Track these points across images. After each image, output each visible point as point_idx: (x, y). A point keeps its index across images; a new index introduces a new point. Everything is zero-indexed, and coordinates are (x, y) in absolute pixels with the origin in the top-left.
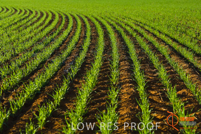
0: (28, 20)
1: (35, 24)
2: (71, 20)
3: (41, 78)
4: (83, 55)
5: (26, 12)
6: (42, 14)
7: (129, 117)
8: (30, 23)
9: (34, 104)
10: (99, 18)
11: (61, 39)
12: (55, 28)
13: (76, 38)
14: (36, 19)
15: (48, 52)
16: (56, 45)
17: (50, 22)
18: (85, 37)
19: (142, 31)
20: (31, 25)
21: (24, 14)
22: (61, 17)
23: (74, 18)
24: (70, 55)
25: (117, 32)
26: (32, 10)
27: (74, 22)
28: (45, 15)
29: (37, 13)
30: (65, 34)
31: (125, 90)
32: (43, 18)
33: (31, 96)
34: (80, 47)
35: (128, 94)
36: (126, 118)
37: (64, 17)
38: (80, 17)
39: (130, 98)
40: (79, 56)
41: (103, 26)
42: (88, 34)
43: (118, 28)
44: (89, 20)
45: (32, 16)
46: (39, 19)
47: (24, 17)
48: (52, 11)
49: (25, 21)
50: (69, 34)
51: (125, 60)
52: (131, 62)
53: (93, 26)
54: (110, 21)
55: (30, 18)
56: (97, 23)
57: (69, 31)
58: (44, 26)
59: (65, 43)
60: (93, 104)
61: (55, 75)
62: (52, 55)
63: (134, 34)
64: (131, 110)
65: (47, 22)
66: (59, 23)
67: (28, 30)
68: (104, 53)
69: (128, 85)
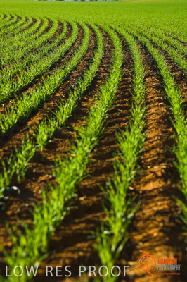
0: (16, 26)
1: (26, 32)
2: (75, 28)
3: (38, 91)
4: (94, 69)
5: (12, 17)
6: (35, 21)
7: (160, 140)
8: (19, 30)
9: (30, 123)
10: (113, 26)
11: (62, 49)
12: (54, 37)
13: (83, 48)
14: (26, 25)
15: (46, 63)
16: (56, 56)
17: (47, 30)
18: (95, 48)
19: (175, 43)
20: (20, 32)
21: (10, 20)
22: (61, 24)
23: (80, 27)
24: (75, 69)
25: (140, 43)
26: (20, 16)
27: (79, 31)
28: (39, 22)
29: (27, 20)
30: (68, 43)
31: (153, 110)
32: (36, 25)
33: (26, 113)
34: (89, 59)
35: (158, 114)
36: (156, 140)
37: (65, 25)
38: (87, 25)
39: (160, 118)
40: (89, 69)
41: (120, 36)
42: (100, 44)
43: (141, 39)
44: (101, 29)
45: (21, 22)
46: (30, 26)
47: (10, 23)
48: (48, 17)
49: (12, 27)
50: (73, 44)
51: (153, 75)
52: (161, 78)
53: (106, 35)
54: (129, 29)
55: (18, 24)
56: (111, 32)
57: (73, 41)
58: (38, 33)
59: (68, 54)
60: (110, 125)
61: (57, 90)
62: (51, 69)
63: (165, 46)
64: (163, 132)
65: (42, 29)
66: (60, 31)
67: (17, 38)
68: (123, 67)
69: (157, 104)
